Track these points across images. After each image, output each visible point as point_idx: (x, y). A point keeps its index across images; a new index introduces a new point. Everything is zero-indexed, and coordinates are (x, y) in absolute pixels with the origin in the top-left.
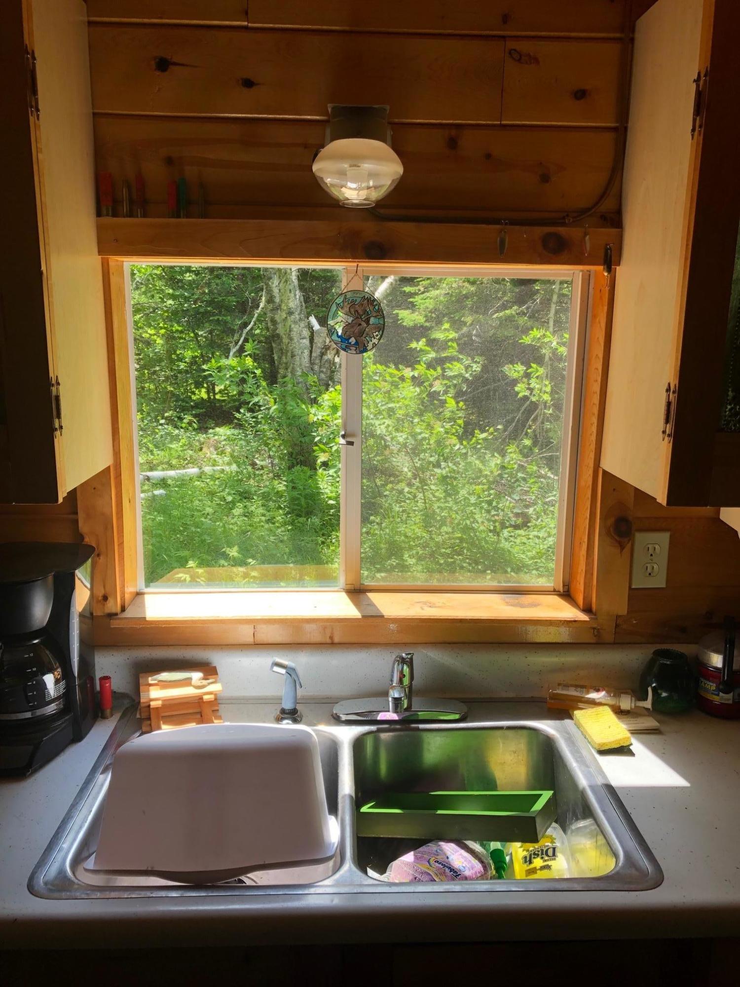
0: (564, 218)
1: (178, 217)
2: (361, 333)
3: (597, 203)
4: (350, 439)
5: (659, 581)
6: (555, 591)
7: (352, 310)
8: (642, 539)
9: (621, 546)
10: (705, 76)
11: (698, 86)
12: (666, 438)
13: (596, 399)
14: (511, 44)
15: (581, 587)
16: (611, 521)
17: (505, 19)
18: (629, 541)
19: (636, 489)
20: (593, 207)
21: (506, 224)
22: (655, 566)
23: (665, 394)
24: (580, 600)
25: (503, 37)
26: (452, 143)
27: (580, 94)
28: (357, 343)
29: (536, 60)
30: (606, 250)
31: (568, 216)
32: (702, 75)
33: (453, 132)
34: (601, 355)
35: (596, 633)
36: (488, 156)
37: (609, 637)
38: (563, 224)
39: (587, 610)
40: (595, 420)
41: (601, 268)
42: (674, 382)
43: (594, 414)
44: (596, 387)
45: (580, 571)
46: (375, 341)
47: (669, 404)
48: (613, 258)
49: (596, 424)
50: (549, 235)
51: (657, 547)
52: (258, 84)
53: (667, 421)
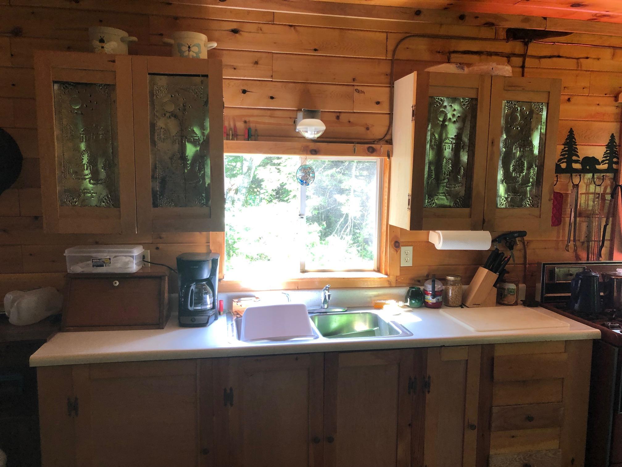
0: (374, 141)
1: (248, 140)
2: (307, 179)
3: (385, 137)
4: (302, 216)
5: (410, 264)
6: (374, 270)
7: (305, 172)
8: (403, 249)
9: (397, 251)
10: (415, 106)
11: (413, 109)
12: (409, 210)
13: (386, 201)
14: (356, 87)
15: (384, 267)
16: (393, 243)
17: (354, 80)
18: (399, 249)
19: (401, 228)
20: (383, 138)
21: (356, 144)
22: (408, 258)
23: (408, 197)
24: (384, 272)
25: (354, 85)
26: (338, 118)
27: (378, 103)
28: (306, 182)
29: (364, 93)
30: (388, 152)
31: (375, 141)
32: (414, 106)
33: (338, 114)
34: (387, 186)
35: (389, 283)
36: (349, 122)
37: (394, 285)
38: (374, 144)
39: (386, 274)
40: (386, 208)
41: (387, 158)
42: (410, 193)
43: (386, 206)
44: (386, 197)
45: (383, 261)
46: (312, 182)
47: (409, 200)
48: (390, 155)
49: (386, 210)
50: (370, 147)
51: (408, 251)
52: (275, 98)
53: (409, 205)
